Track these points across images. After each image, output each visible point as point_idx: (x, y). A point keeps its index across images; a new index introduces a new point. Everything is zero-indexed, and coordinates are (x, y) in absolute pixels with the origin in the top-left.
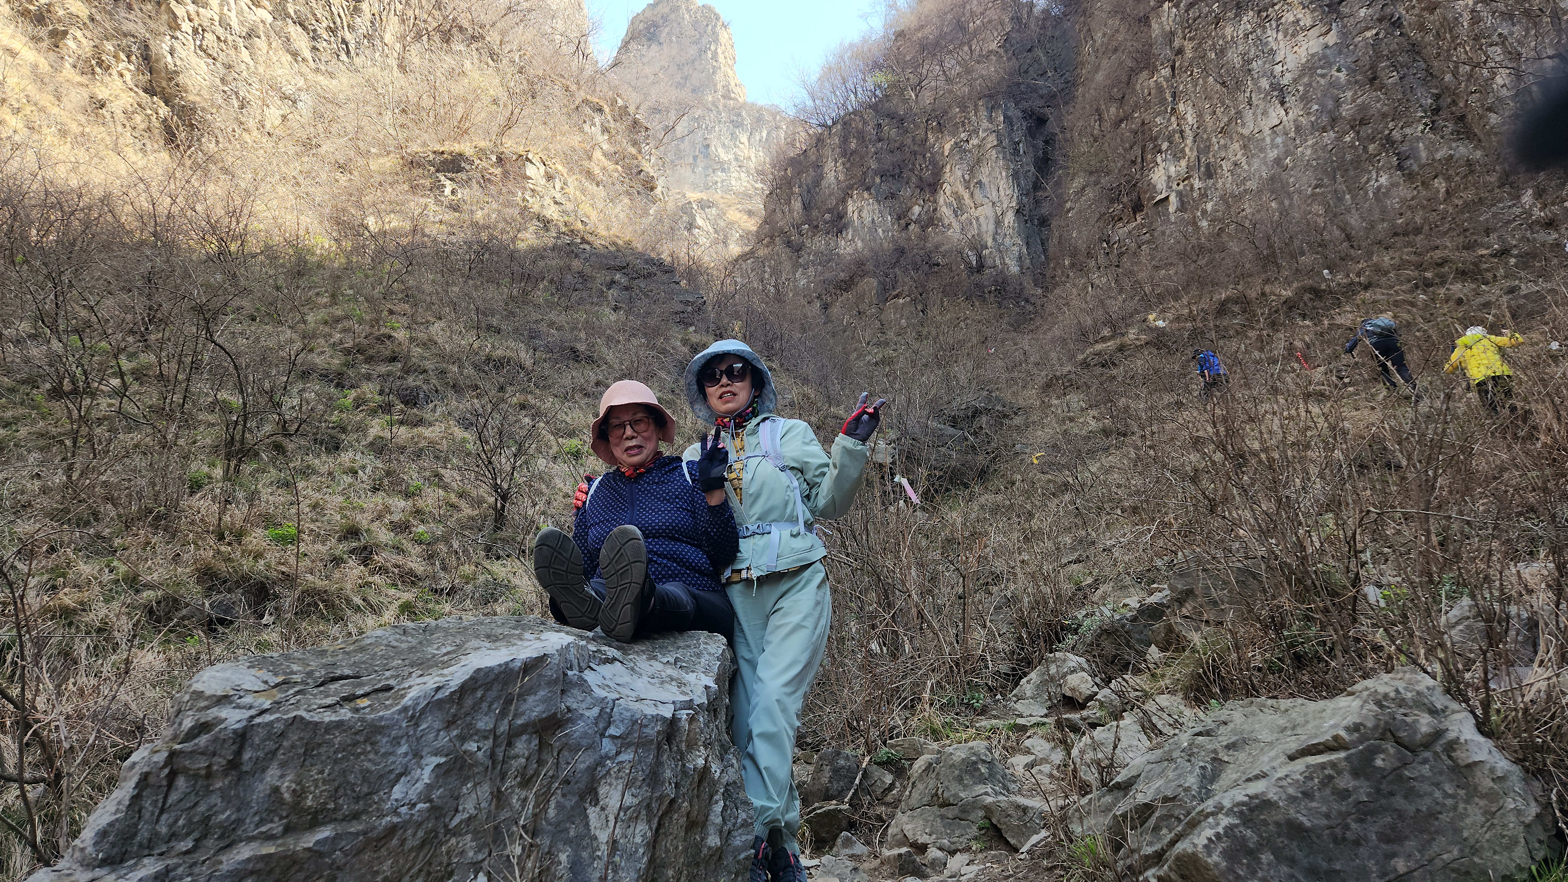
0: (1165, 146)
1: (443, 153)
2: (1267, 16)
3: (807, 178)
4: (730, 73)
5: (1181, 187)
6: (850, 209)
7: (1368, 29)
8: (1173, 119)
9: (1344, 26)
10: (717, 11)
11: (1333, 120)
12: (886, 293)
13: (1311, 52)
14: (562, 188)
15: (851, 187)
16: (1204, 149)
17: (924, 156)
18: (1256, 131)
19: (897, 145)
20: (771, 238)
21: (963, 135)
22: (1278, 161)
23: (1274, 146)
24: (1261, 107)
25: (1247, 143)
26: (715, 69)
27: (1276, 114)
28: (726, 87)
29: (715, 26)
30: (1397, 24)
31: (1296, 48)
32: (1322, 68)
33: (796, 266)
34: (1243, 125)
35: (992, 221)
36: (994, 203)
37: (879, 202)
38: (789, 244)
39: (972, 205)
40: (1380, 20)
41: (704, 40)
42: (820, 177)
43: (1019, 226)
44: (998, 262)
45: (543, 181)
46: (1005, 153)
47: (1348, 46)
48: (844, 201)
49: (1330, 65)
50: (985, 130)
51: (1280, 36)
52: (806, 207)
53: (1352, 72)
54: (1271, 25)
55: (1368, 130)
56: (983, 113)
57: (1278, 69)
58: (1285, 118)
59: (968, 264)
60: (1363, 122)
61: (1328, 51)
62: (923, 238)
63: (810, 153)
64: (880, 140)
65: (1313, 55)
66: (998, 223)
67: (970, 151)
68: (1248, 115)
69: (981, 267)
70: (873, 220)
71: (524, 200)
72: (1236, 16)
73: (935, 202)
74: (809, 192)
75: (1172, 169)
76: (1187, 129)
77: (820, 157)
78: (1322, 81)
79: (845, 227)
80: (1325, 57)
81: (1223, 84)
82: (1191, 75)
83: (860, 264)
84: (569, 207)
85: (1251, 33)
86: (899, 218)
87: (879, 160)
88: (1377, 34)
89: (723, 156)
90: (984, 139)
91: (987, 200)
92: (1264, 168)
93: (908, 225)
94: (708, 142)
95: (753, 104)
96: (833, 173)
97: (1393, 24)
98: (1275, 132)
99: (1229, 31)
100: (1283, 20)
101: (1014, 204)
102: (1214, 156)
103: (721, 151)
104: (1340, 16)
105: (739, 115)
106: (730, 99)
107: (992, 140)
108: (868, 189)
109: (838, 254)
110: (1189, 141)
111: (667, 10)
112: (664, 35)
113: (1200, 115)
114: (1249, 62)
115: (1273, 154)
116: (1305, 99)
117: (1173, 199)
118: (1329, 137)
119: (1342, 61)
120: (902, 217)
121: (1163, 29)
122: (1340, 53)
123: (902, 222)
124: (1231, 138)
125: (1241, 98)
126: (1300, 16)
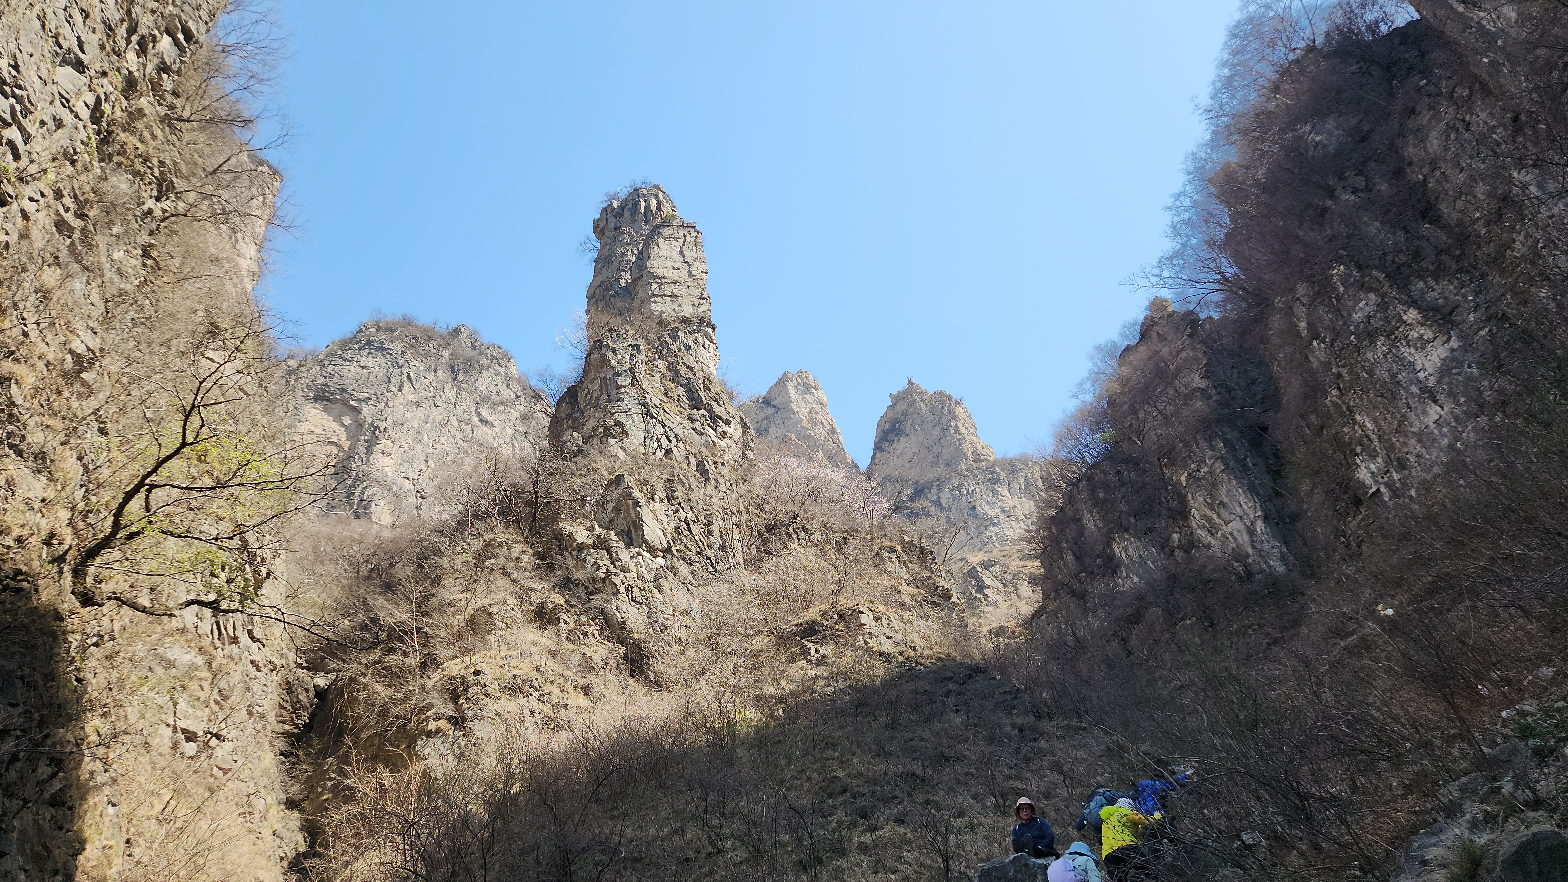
0: (1359, 449)
1: (801, 624)
2: (1396, 337)
3: (1071, 532)
4: (974, 439)
5: (1386, 479)
6: (1117, 550)
7: (1481, 329)
8: (1356, 427)
9: (1462, 331)
10: (948, 393)
11: (1482, 406)
12: (1172, 617)
13: (1442, 357)
14: (889, 624)
15: (1111, 531)
16: (1390, 448)
17: (1167, 489)
18: (1423, 427)
19: (1140, 485)
20: (1056, 592)
21: (1193, 466)
22: (1451, 446)
23: (1444, 436)
24: (1419, 408)
25: (1421, 437)
26: (961, 441)
27: (1434, 412)
28: (975, 452)
29: (950, 405)
30: (1504, 318)
31: (1429, 357)
32: (1456, 368)
33: (1085, 611)
34: (1411, 425)
35: (1245, 533)
36: (1241, 517)
37: (1140, 539)
38: (1073, 593)
39: (1222, 523)
40: (1489, 319)
41: (944, 420)
42: (1082, 528)
43: (1271, 529)
44: (1264, 566)
45: (874, 624)
46: (1234, 473)
47: (1471, 345)
48: (1109, 544)
49: (1460, 364)
50: (1210, 458)
51: (1412, 350)
52: (1078, 557)
53: (1481, 365)
54: (1402, 344)
55: (1510, 409)
56: (1204, 444)
57: (1421, 375)
58: (1442, 413)
59: (1237, 574)
60: (1504, 403)
61: (1456, 354)
62: (1190, 560)
63: (1067, 510)
64: (1123, 485)
65: (1444, 360)
66: (1251, 532)
67: (1204, 478)
68: (1412, 416)
69: (1249, 574)
70: (1140, 555)
71: (866, 642)
72: (1371, 343)
73: (1189, 527)
74: (1076, 543)
75: (1372, 466)
76: (1370, 433)
77: (1076, 511)
78: (1460, 378)
79: (1118, 566)
80: (1454, 359)
81: (1382, 396)
82: (1355, 392)
83: (1141, 598)
84: (899, 637)
85: (1388, 353)
86: (1163, 548)
87: (1127, 503)
88: (1490, 331)
89: (991, 512)
90: (1212, 466)
91: (1234, 516)
92: (1442, 454)
93: (1172, 552)
94: (973, 504)
95: (1003, 459)
96: (1092, 522)
97: (1501, 319)
98: (1439, 425)
99: (1369, 355)
100: (1410, 338)
101: (1259, 513)
102: (1400, 452)
103: (986, 508)
104: (1454, 324)
105: (994, 472)
106: (981, 461)
107: (1219, 466)
108: (1126, 530)
109: (1118, 592)
110: (1376, 442)
111: (905, 407)
112: (908, 427)
113: (1375, 421)
114: (1395, 376)
115: (1445, 442)
116: (1452, 395)
117: (1383, 489)
118: (1483, 420)
119: (1471, 359)
120: (1164, 546)
121: (1319, 360)
122: (1466, 351)
123: (1167, 550)
124: (1406, 436)
125: (1400, 405)
126: (1422, 332)
